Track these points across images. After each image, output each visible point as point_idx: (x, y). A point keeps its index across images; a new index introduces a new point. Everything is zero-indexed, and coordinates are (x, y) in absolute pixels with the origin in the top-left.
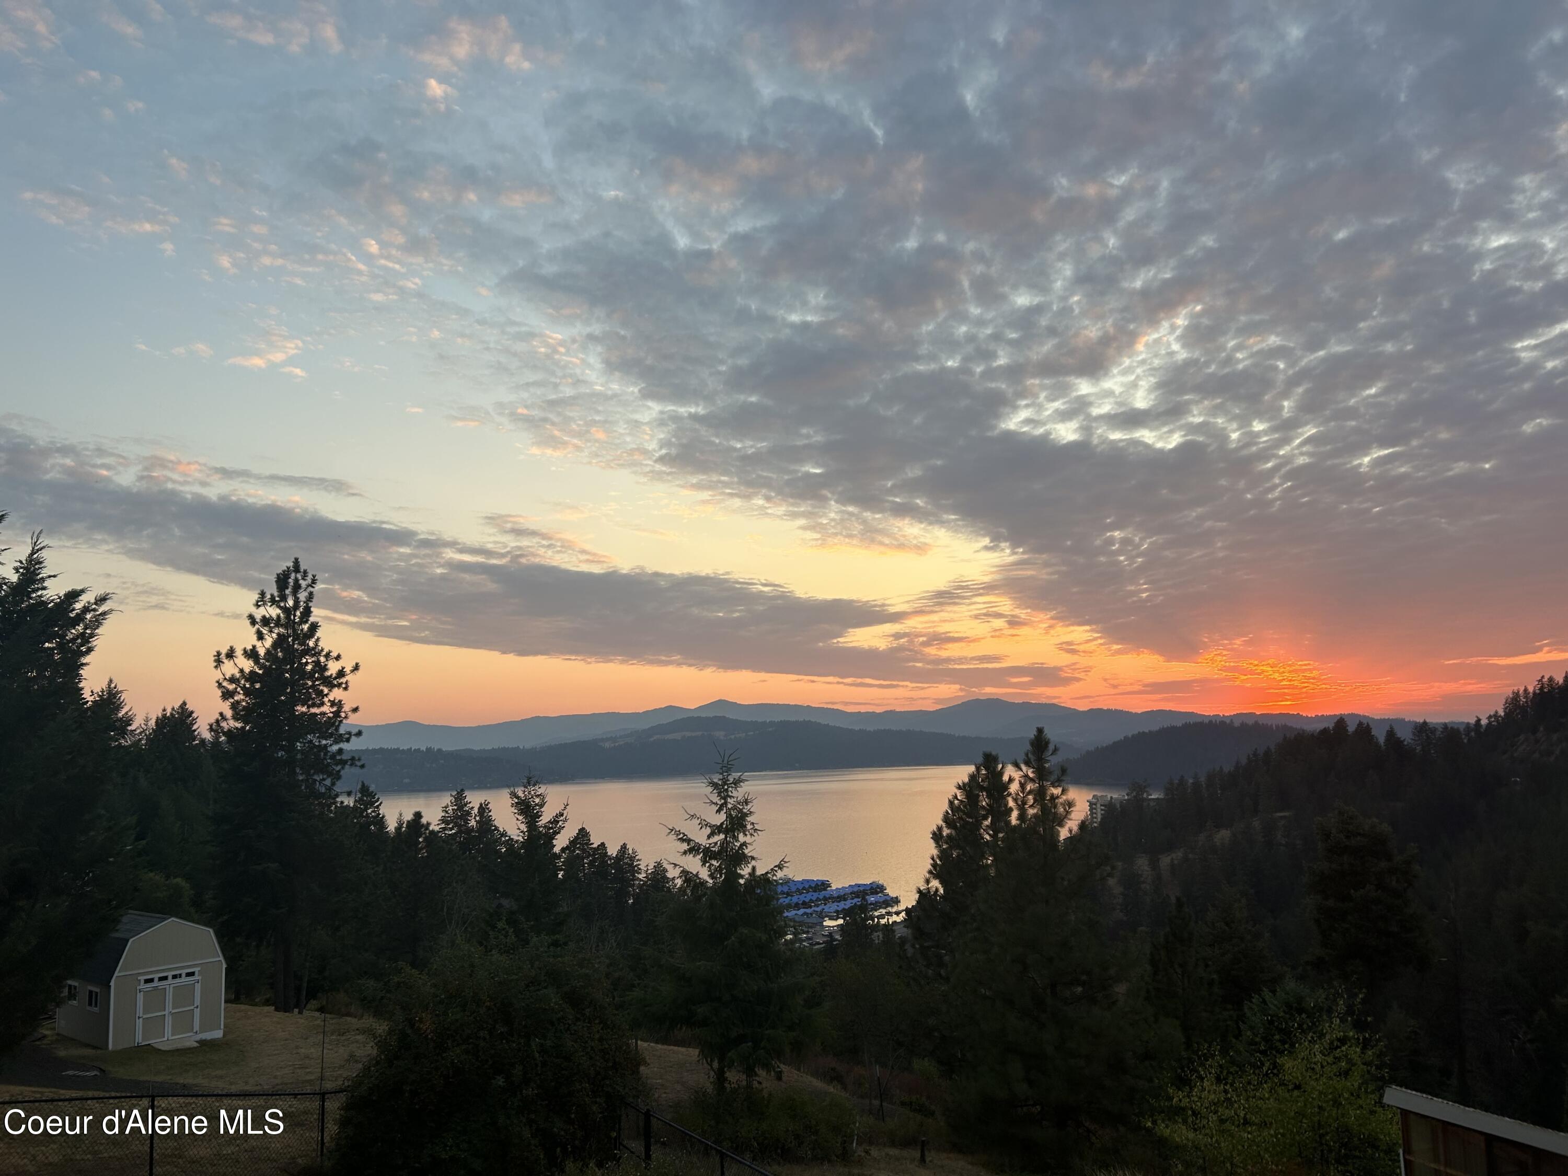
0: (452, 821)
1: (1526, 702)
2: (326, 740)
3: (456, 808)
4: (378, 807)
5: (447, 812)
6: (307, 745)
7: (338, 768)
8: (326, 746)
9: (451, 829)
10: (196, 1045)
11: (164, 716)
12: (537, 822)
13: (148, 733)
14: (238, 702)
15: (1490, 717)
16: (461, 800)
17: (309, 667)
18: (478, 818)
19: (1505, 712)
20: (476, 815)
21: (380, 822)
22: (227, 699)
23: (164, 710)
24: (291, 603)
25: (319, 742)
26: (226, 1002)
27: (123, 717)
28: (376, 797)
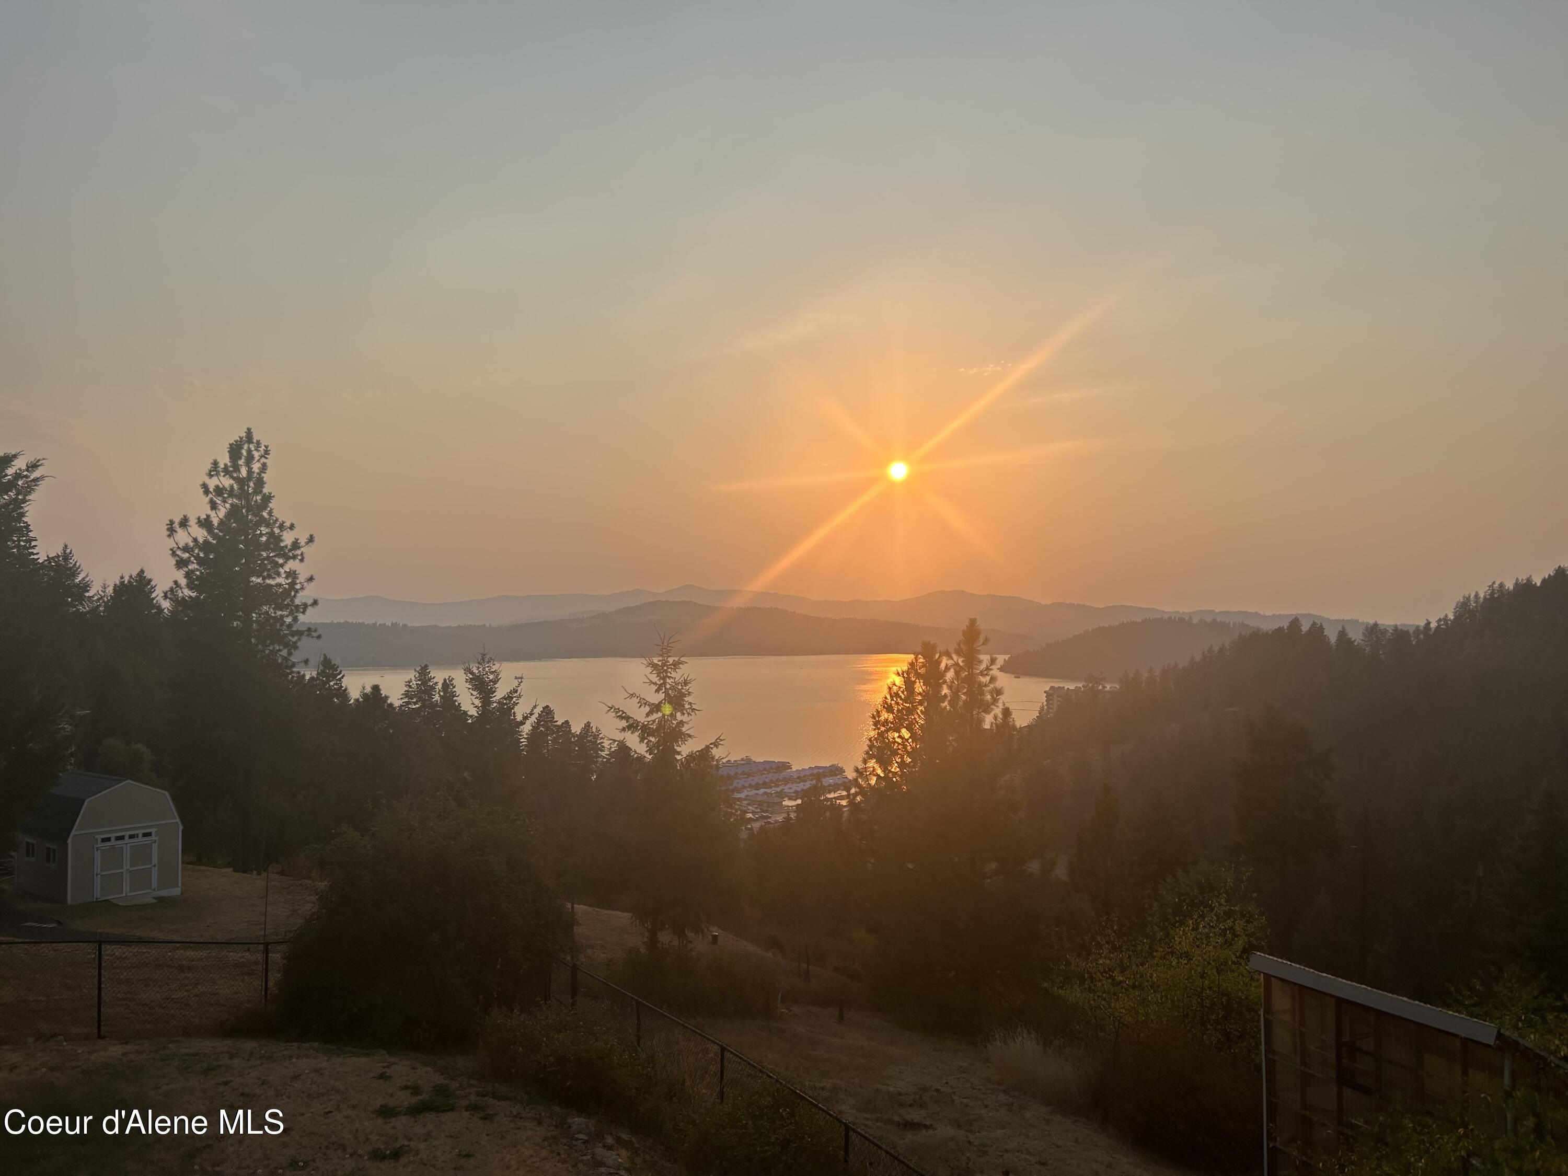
0: (415, 696)
1: (1476, 607)
2: (282, 611)
3: (420, 683)
4: (340, 679)
5: (410, 687)
6: (263, 616)
7: (295, 639)
8: (282, 616)
9: (415, 703)
10: (154, 901)
11: (122, 583)
12: (491, 698)
13: (106, 600)
14: (192, 571)
15: (1440, 620)
16: (425, 675)
17: (264, 539)
18: (442, 694)
19: (1454, 616)
20: (440, 691)
21: (343, 694)
22: (182, 568)
23: (122, 578)
24: (244, 472)
25: (275, 613)
26: (183, 863)
27: (80, 583)
28: (339, 670)
